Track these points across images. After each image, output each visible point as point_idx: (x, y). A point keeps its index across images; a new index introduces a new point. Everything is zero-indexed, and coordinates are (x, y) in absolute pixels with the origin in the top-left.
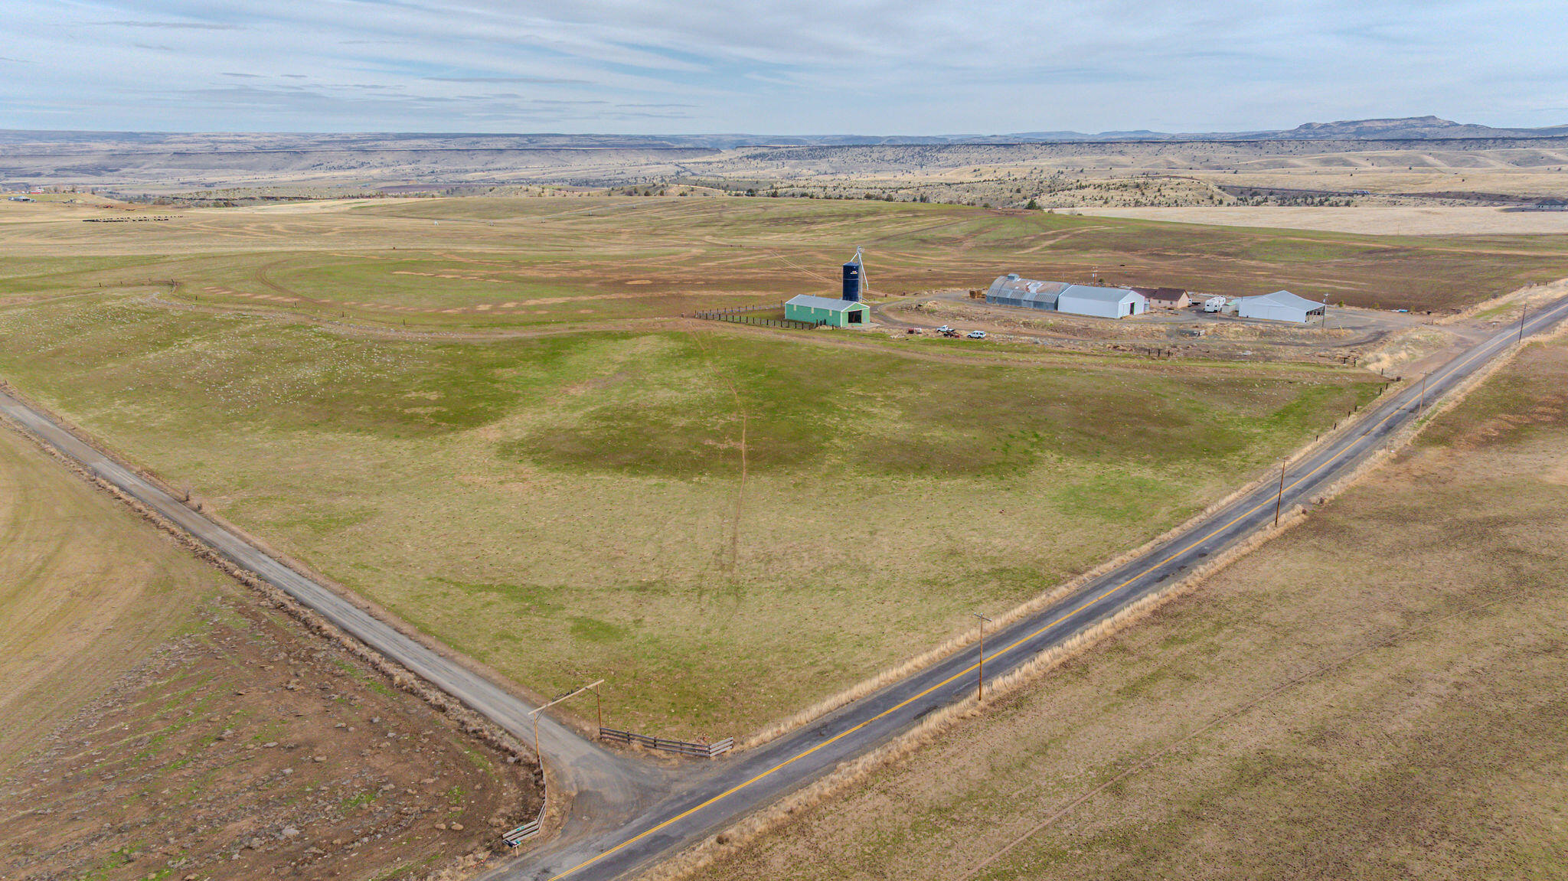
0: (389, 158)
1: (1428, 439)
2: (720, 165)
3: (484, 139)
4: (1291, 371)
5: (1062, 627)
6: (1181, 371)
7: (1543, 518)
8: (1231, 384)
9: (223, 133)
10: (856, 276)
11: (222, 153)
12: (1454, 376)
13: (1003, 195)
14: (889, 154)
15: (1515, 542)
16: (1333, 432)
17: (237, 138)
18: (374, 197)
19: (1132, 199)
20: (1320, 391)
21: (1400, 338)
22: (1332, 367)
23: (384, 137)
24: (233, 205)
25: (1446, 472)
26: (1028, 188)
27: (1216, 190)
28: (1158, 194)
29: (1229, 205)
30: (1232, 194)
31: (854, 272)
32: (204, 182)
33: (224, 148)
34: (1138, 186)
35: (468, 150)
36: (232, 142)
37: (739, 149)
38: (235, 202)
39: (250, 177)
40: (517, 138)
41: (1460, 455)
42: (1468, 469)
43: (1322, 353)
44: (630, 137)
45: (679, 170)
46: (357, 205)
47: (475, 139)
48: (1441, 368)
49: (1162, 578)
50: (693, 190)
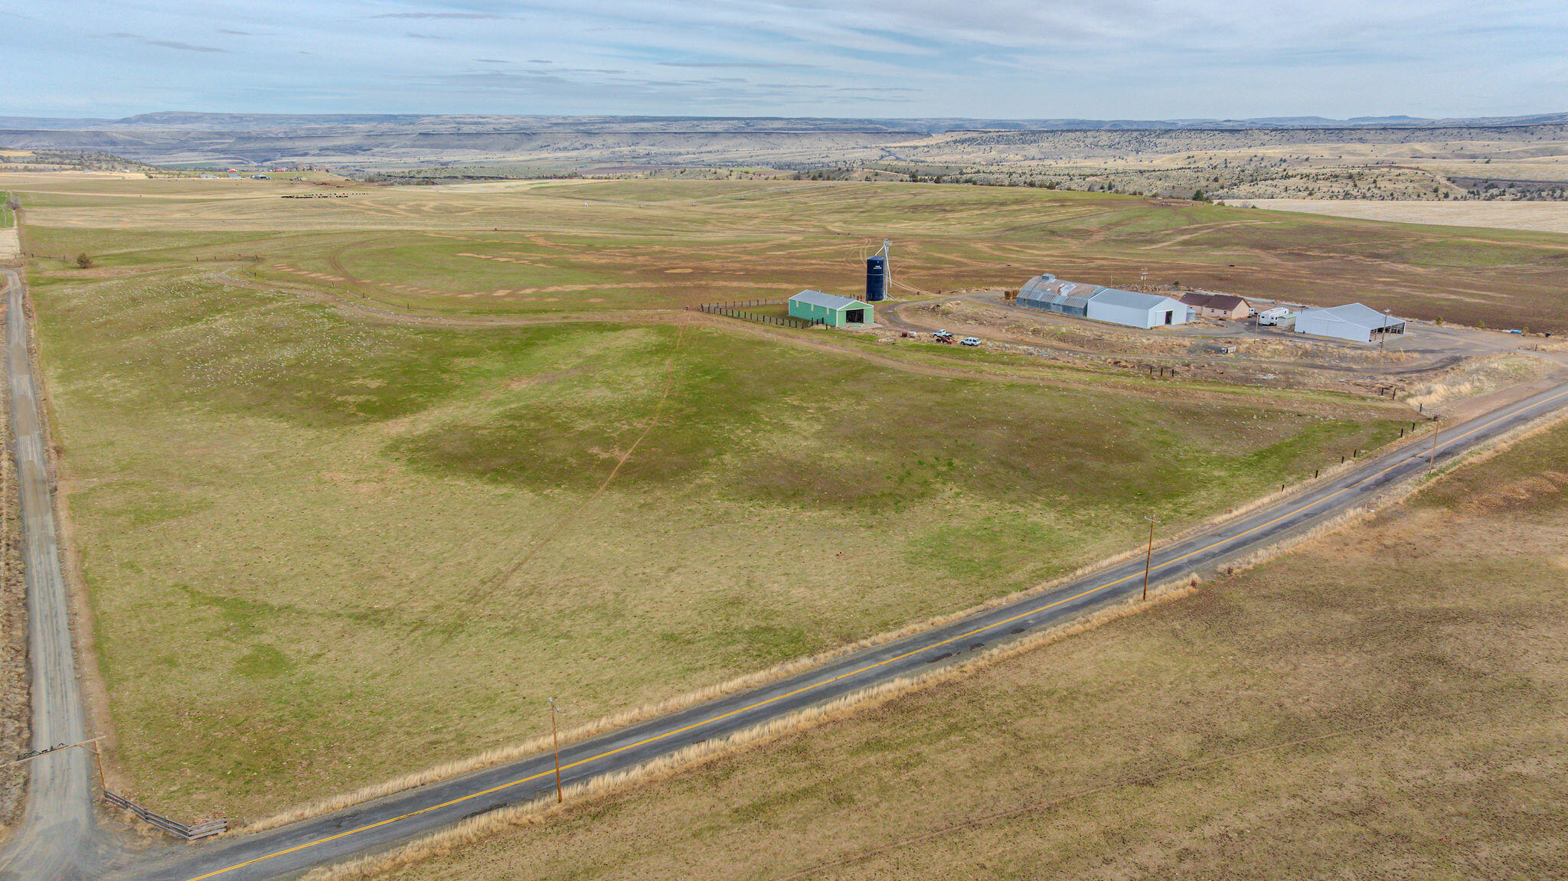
0: (611, 140)
1: (1429, 499)
2: (926, 149)
3: (704, 122)
4: (1307, 401)
5: (757, 712)
6: (1176, 394)
7: (1515, 617)
8: (1226, 413)
9: (468, 115)
10: (881, 271)
11: (464, 134)
12: (1515, 418)
13: (1198, 184)
14: (1105, 139)
15: (1446, 648)
16: (1313, 480)
17: (481, 120)
18: (566, 178)
19: (1341, 191)
20: (1331, 429)
21: (1474, 366)
22: (1363, 399)
23: (613, 120)
24: (433, 184)
25: (1428, 543)
26: (1228, 177)
27: (1444, 181)
28: (1374, 185)
29: (1456, 199)
30: (1464, 187)
31: (878, 267)
32: (441, 160)
33: (466, 129)
34: (1351, 177)
35: (684, 133)
36: (475, 123)
37: (947, 134)
38: (435, 181)
39: (482, 157)
40: (736, 122)
41: (1462, 521)
42: (1461, 540)
43: (1360, 381)
44: (845, 121)
45: (884, 153)
46: (536, 186)
47: (695, 122)
48: (1509, 405)
49: (935, 659)
50: (877, 174)
